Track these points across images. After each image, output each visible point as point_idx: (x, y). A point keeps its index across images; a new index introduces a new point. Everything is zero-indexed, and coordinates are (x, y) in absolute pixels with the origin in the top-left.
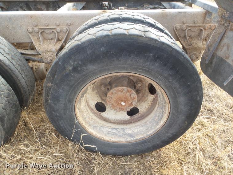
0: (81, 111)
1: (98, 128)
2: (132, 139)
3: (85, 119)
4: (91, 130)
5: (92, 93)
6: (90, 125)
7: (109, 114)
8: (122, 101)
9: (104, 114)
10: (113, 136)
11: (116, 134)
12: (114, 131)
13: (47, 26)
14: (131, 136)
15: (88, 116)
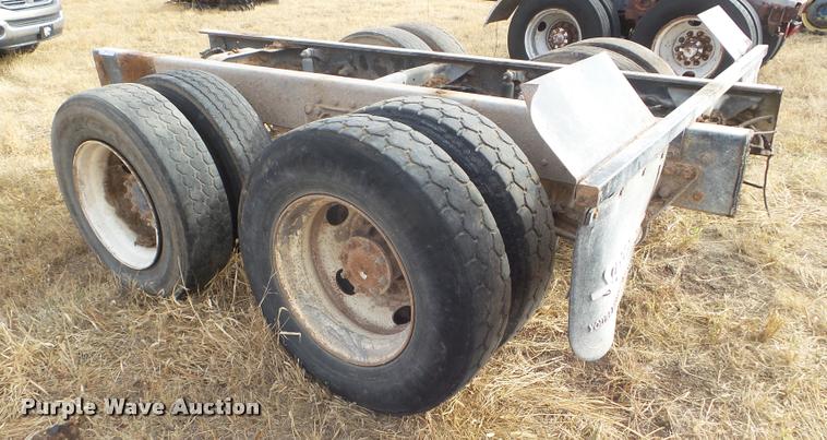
0: (288, 262)
1: (316, 312)
2: (362, 359)
3: (292, 281)
4: (296, 307)
5: (334, 242)
6: (299, 296)
7: (358, 303)
8: (362, 269)
9: (349, 300)
10: (334, 341)
11: (343, 341)
12: (343, 333)
13: (337, 105)
14: (365, 353)
15: (303, 279)
